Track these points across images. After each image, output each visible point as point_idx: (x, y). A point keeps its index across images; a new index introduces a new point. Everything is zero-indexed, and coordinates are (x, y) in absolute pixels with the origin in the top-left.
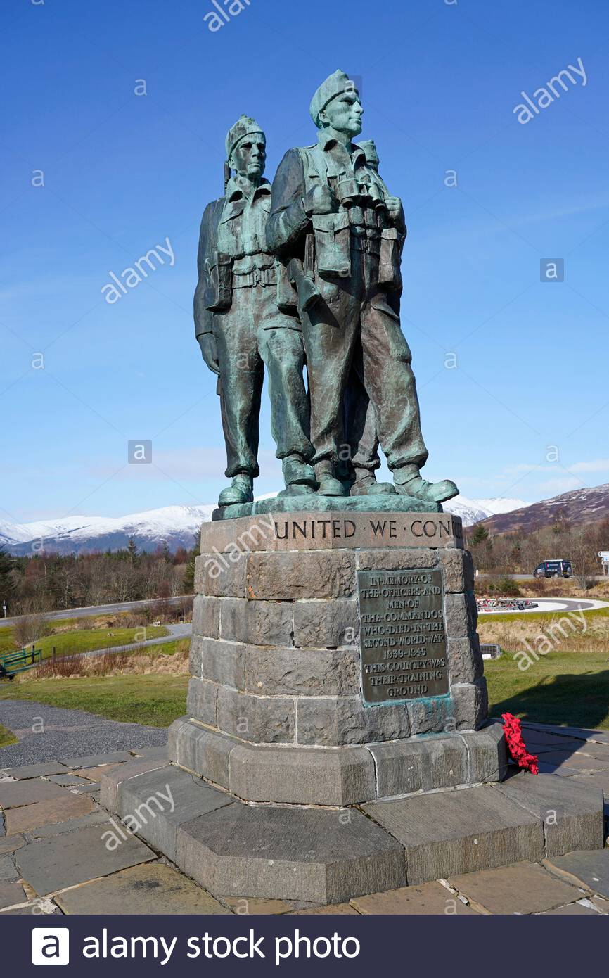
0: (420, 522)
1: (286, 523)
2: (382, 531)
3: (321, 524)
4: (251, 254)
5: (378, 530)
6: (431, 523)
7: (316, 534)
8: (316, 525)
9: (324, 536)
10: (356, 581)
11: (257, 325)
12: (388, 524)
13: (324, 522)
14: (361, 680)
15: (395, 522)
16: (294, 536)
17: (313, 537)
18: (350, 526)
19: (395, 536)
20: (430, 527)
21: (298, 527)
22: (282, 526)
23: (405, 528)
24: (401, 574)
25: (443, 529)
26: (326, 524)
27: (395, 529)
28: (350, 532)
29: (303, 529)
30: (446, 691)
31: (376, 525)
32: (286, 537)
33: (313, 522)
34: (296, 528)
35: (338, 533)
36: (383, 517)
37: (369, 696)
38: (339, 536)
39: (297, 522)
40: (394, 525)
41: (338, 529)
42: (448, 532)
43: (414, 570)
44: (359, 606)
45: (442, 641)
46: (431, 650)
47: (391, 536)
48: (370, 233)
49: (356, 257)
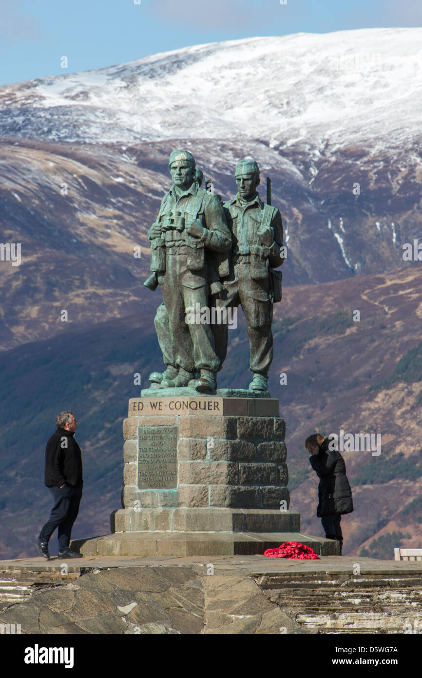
0: (174, 402)
2: (155, 407)
6: (179, 403)
10: (137, 432)
12: (158, 403)
14: (137, 479)
15: (161, 402)
18: (141, 405)
20: (178, 405)
23: (166, 406)
24: (159, 429)
25: (184, 405)
27: (161, 406)
28: (141, 408)
30: (175, 487)
31: (152, 404)
36: (157, 400)
37: (140, 487)
38: (136, 410)
40: (161, 404)
41: (136, 407)
42: (187, 407)
43: (165, 427)
44: (138, 444)
45: (175, 463)
46: (170, 466)
47: (159, 409)
48: (177, 244)
49: (170, 258)
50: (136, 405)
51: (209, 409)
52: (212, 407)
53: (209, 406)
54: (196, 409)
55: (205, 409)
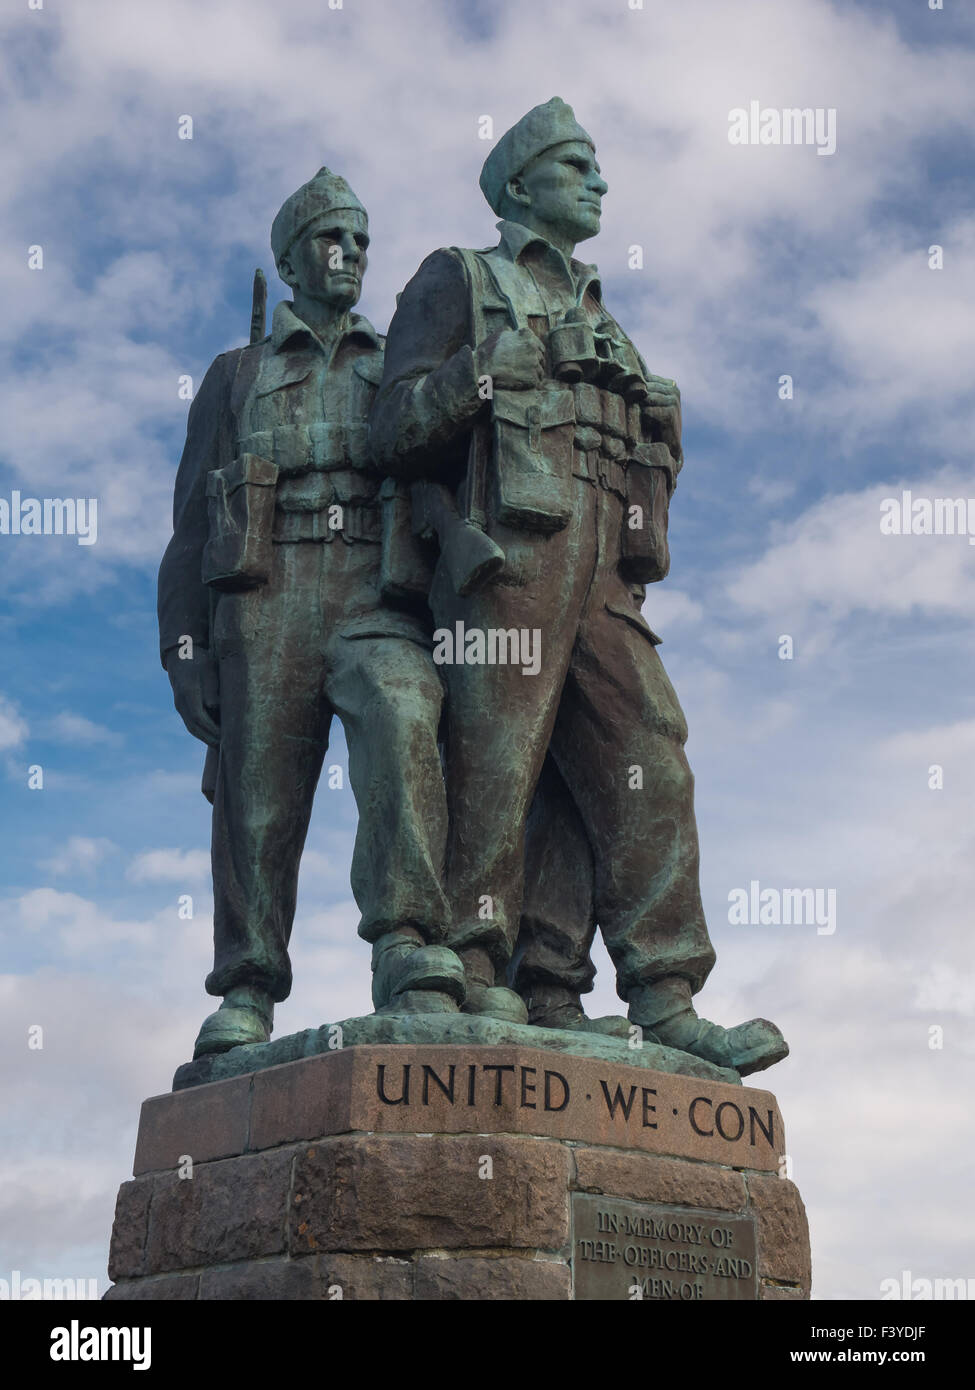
0: (708, 1101)
1: (407, 1068)
2: (627, 1111)
3: (493, 1073)
4: (328, 470)
5: (619, 1108)
6: (733, 1109)
7: (478, 1098)
8: (480, 1075)
9: (498, 1101)
10: (569, 1216)
11: (327, 629)
12: (639, 1094)
13: (500, 1069)
15: (654, 1092)
16: (425, 1101)
17: (471, 1102)
18: (557, 1085)
19: (654, 1126)
20: (729, 1118)
21: (436, 1078)
22: (394, 1072)
23: (675, 1112)
24: (667, 1217)
25: (757, 1125)
26: (505, 1073)
27: (653, 1109)
28: (557, 1100)
29: (446, 1082)
31: (613, 1092)
32: (405, 1100)
33: (473, 1068)
34: (431, 1081)
35: (531, 1097)
36: (629, 1076)
38: (533, 1106)
39: (433, 1067)
40: (652, 1100)
41: (532, 1088)
42: (769, 1136)
43: (696, 1211)
44: (572, 1280)
47: (646, 1124)
48: (613, 445)
49: (579, 492)
50: (531, 1079)
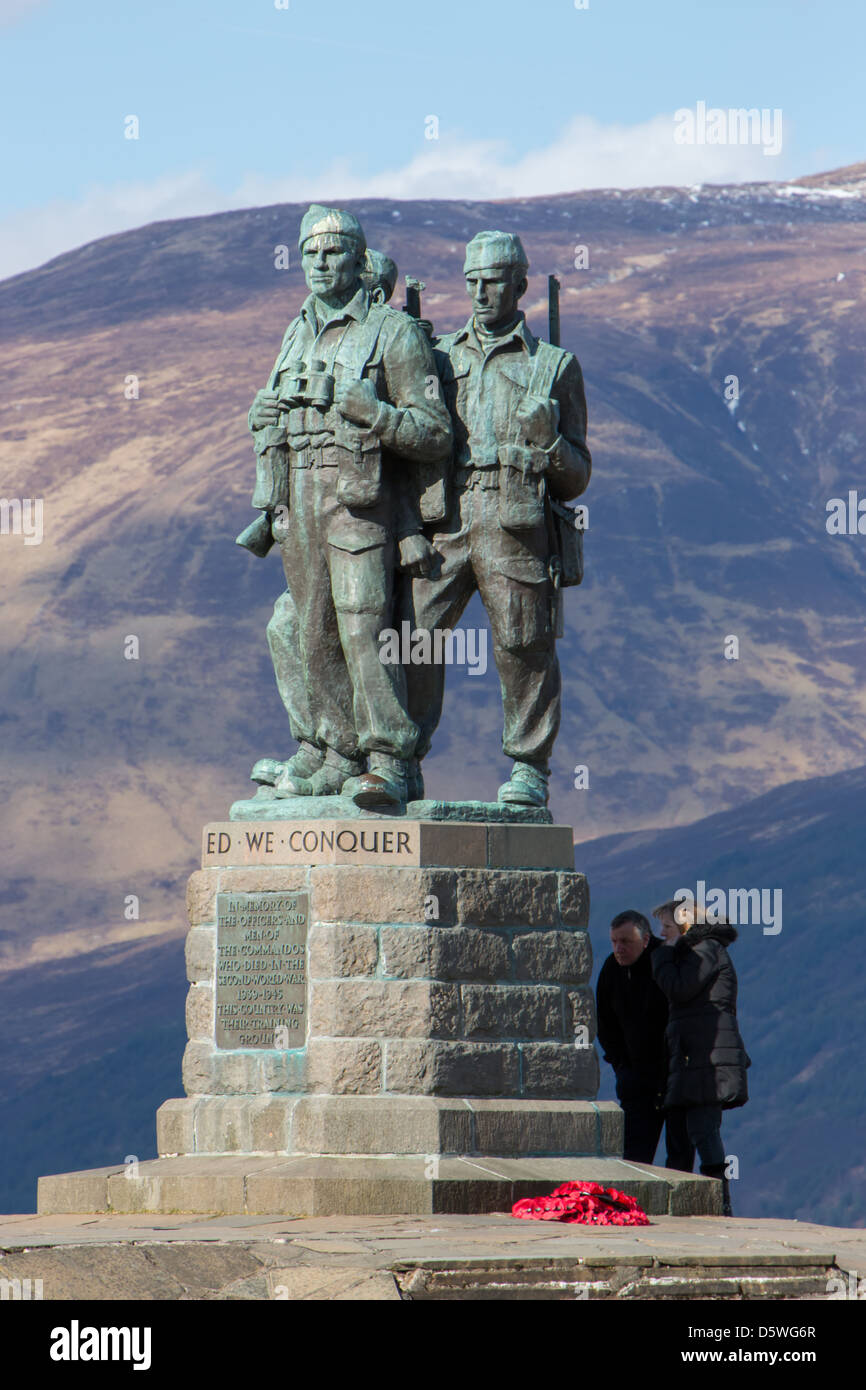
0: (301, 833)
2: (258, 845)
5: (254, 845)
6: (312, 835)
10: (215, 906)
12: (265, 836)
14: (213, 1022)
15: (273, 833)
18: (224, 839)
19: (272, 851)
20: (311, 839)
23: (282, 842)
24: (264, 899)
25: (325, 840)
27: (272, 842)
28: (224, 847)
30: (302, 1045)
31: (252, 837)
35: (212, 848)
36: (261, 827)
37: (221, 1045)
38: (214, 852)
40: (270, 838)
41: (213, 843)
42: (331, 845)
43: (278, 894)
44: (216, 936)
45: (302, 982)
46: (289, 992)
47: (267, 851)
48: (315, 440)
49: (299, 477)
50: (213, 839)
51: (385, 851)
52: (393, 847)
53: (385, 841)
54: (353, 850)
55: (375, 849)
